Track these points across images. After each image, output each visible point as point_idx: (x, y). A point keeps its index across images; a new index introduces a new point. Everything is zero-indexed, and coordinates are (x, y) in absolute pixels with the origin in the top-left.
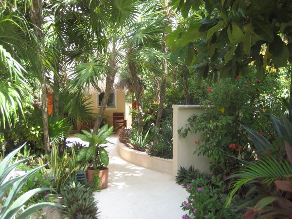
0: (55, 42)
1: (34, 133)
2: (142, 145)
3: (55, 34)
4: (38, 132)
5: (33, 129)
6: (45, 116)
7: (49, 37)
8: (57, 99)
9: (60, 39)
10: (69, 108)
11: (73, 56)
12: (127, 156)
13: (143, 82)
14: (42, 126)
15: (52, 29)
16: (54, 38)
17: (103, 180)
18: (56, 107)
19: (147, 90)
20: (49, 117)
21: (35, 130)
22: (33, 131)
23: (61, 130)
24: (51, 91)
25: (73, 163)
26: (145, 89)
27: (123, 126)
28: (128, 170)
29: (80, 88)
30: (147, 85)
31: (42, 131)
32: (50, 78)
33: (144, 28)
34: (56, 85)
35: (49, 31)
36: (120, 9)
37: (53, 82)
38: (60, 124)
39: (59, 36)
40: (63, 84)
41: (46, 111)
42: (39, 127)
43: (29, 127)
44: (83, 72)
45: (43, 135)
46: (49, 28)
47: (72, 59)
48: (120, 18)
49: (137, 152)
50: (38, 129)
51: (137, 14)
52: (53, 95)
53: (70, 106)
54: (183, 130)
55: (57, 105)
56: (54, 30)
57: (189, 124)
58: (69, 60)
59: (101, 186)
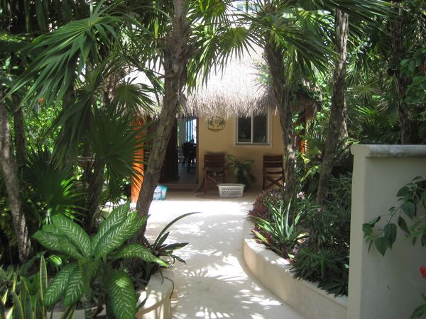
2: (288, 235)
13: (315, 95)
19: (323, 112)
26: (320, 109)
27: (280, 179)
30: (323, 101)
54: (382, 224)
57: (402, 207)
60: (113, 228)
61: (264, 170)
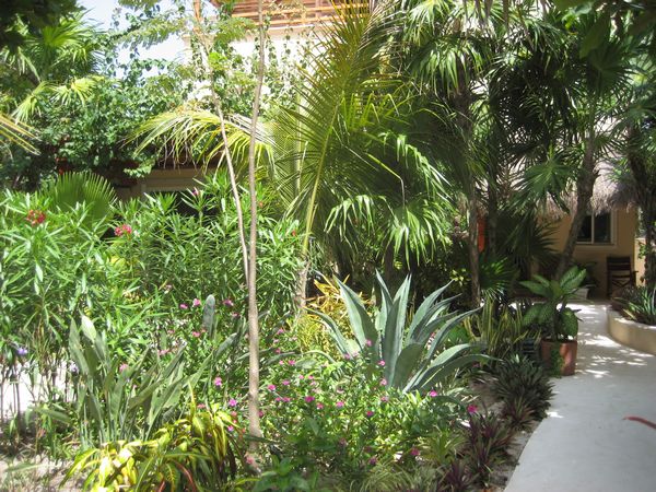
0: (490, 131)
1: (456, 279)
3: (489, 117)
4: (462, 278)
5: (455, 272)
6: (474, 253)
7: (481, 124)
8: (494, 225)
9: (498, 126)
10: (512, 240)
11: (520, 151)
12: (622, 334)
14: (468, 269)
15: (485, 110)
16: (488, 124)
17: (568, 360)
18: (492, 240)
20: (480, 255)
21: (458, 276)
22: (454, 277)
23: (499, 277)
24: (484, 211)
25: (517, 327)
27: (627, 283)
28: (621, 357)
29: (531, 205)
31: (469, 277)
32: (481, 190)
33: (646, 97)
34: (492, 202)
35: (481, 114)
36: (600, 69)
37: (487, 196)
38: (497, 267)
39: (496, 120)
40: (504, 200)
41: (476, 243)
42: (464, 270)
43: (449, 270)
44: (537, 179)
45: (470, 283)
46: (480, 109)
47: (519, 157)
48: (600, 85)
49: (640, 326)
50: (462, 274)
51: (631, 76)
52: (487, 218)
53: (514, 236)
55: (494, 236)
56: (489, 111)
58: (514, 158)
59: (562, 369)
60: (570, 280)
61: (609, 273)
